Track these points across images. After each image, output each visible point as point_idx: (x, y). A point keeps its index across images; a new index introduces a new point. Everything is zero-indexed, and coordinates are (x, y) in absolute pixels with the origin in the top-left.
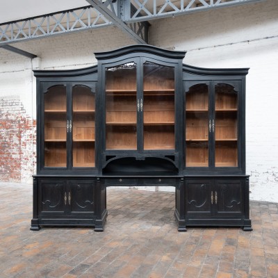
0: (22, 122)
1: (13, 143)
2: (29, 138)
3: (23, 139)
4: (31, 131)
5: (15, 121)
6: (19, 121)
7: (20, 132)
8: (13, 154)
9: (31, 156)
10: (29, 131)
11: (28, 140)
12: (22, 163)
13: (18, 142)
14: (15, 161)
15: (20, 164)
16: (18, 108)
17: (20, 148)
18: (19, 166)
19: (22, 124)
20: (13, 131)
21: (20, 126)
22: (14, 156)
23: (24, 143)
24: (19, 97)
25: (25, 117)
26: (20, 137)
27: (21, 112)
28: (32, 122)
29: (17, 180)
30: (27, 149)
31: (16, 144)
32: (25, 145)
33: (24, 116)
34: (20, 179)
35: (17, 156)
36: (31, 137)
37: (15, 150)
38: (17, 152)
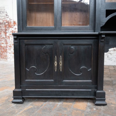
0: (7, 24)
1: (2, 37)
3: (8, 35)
4: (13, 29)
5: (2, 23)
6: (5, 23)
7: (6, 30)
8: (2, 43)
9: (13, 45)
10: (11, 28)
12: (7, 49)
13: (5, 37)
14: (4, 48)
15: (6, 50)
16: (4, 15)
17: (6, 40)
18: (6, 51)
20: (1, 30)
21: (5, 26)
22: (2, 45)
23: (8, 37)
24: (4, 7)
25: (8, 20)
26: (6, 33)
27: (6, 17)
28: (13, 22)
29: (5, 60)
30: (10, 40)
31: (3, 38)
32: (9, 38)
34: (7, 59)
35: (5, 45)
37: (3, 41)
38: (5, 43)
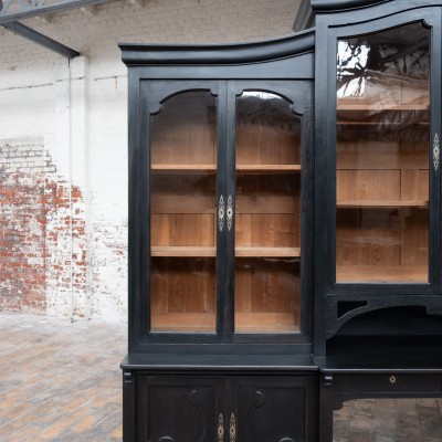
0: (47, 192)
1: (30, 235)
2: (64, 226)
3: (50, 227)
4: (68, 211)
5: (33, 189)
6: (42, 189)
7: (45, 212)
8: (31, 255)
9: (67, 263)
10: (63, 209)
11: (61, 229)
12: (48, 274)
13: (39, 233)
14: (35, 271)
15: (44, 277)
16: (40, 161)
17: (44, 245)
18: (42, 281)
19: (49, 196)
20: (30, 210)
21: (44, 200)
22: (31, 261)
23: (52, 234)
24: (41, 139)
25: (56, 180)
26: (44, 222)
27: (46, 169)
28: (70, 190)
29: (38, 311)
30: (60, 246)
31: (35, 236)
32: (55, 240)
33: (53, 178)
34: (44, 308)
35: (40, 261)
36: (67, 223)
37: (34, 248)
38: (39, 253)
